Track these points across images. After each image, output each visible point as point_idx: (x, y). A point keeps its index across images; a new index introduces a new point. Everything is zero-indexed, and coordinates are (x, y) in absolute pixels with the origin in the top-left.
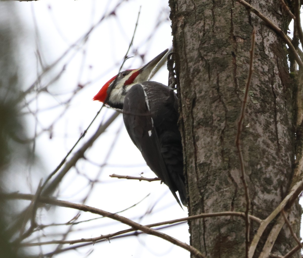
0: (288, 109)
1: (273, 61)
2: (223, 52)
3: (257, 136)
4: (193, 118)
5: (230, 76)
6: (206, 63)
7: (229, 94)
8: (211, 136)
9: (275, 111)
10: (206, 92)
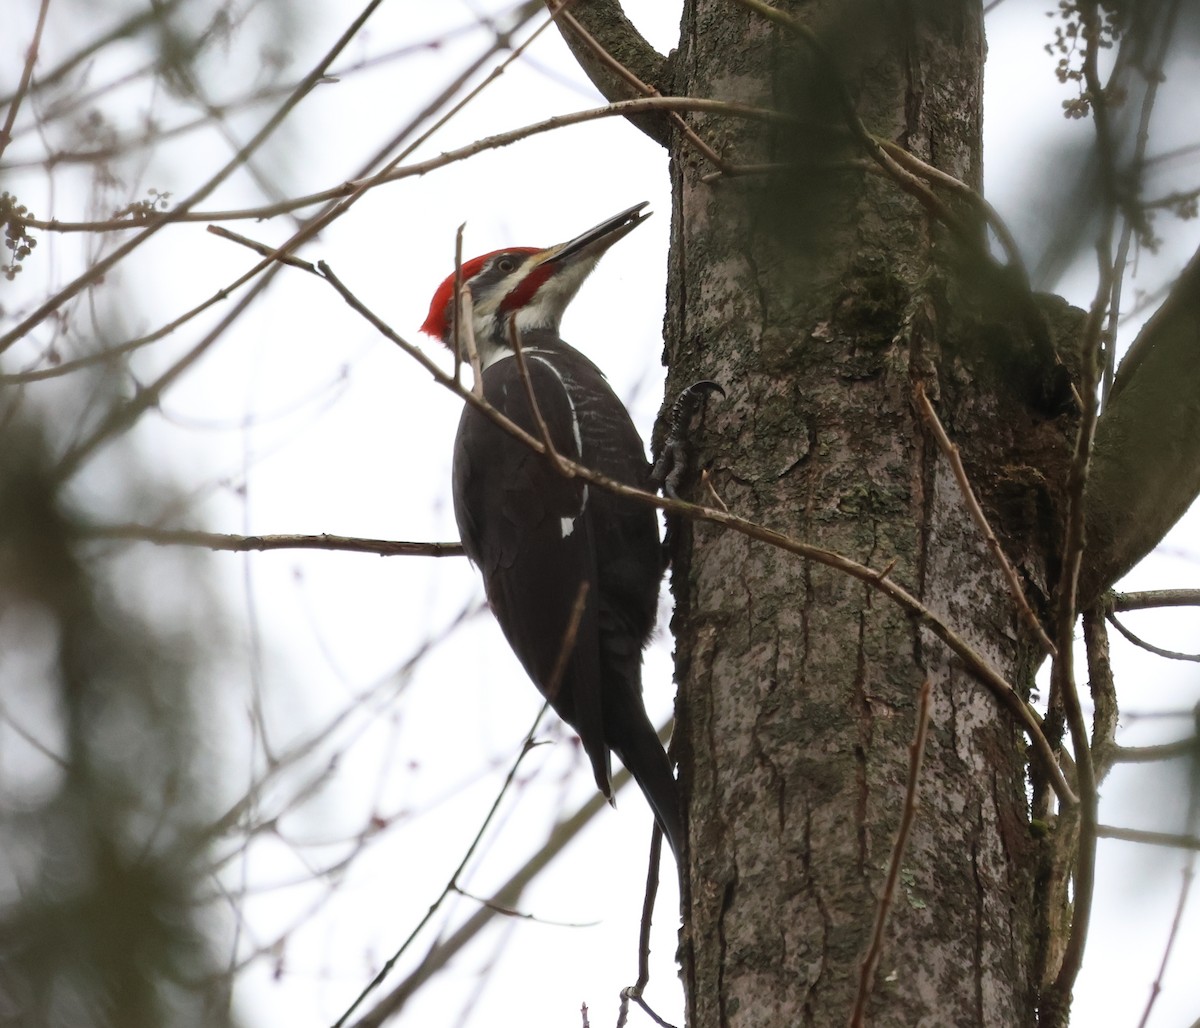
0: (1018, 932)
1: (982, 783)
2: (828, 745)
3: (918, 1010)
4: (724, 943)
5: (846, 819)
6: (775, 775)
7: (838, 874)
8: (776, 1002)
9: (979, 937)
10: (768, 864)
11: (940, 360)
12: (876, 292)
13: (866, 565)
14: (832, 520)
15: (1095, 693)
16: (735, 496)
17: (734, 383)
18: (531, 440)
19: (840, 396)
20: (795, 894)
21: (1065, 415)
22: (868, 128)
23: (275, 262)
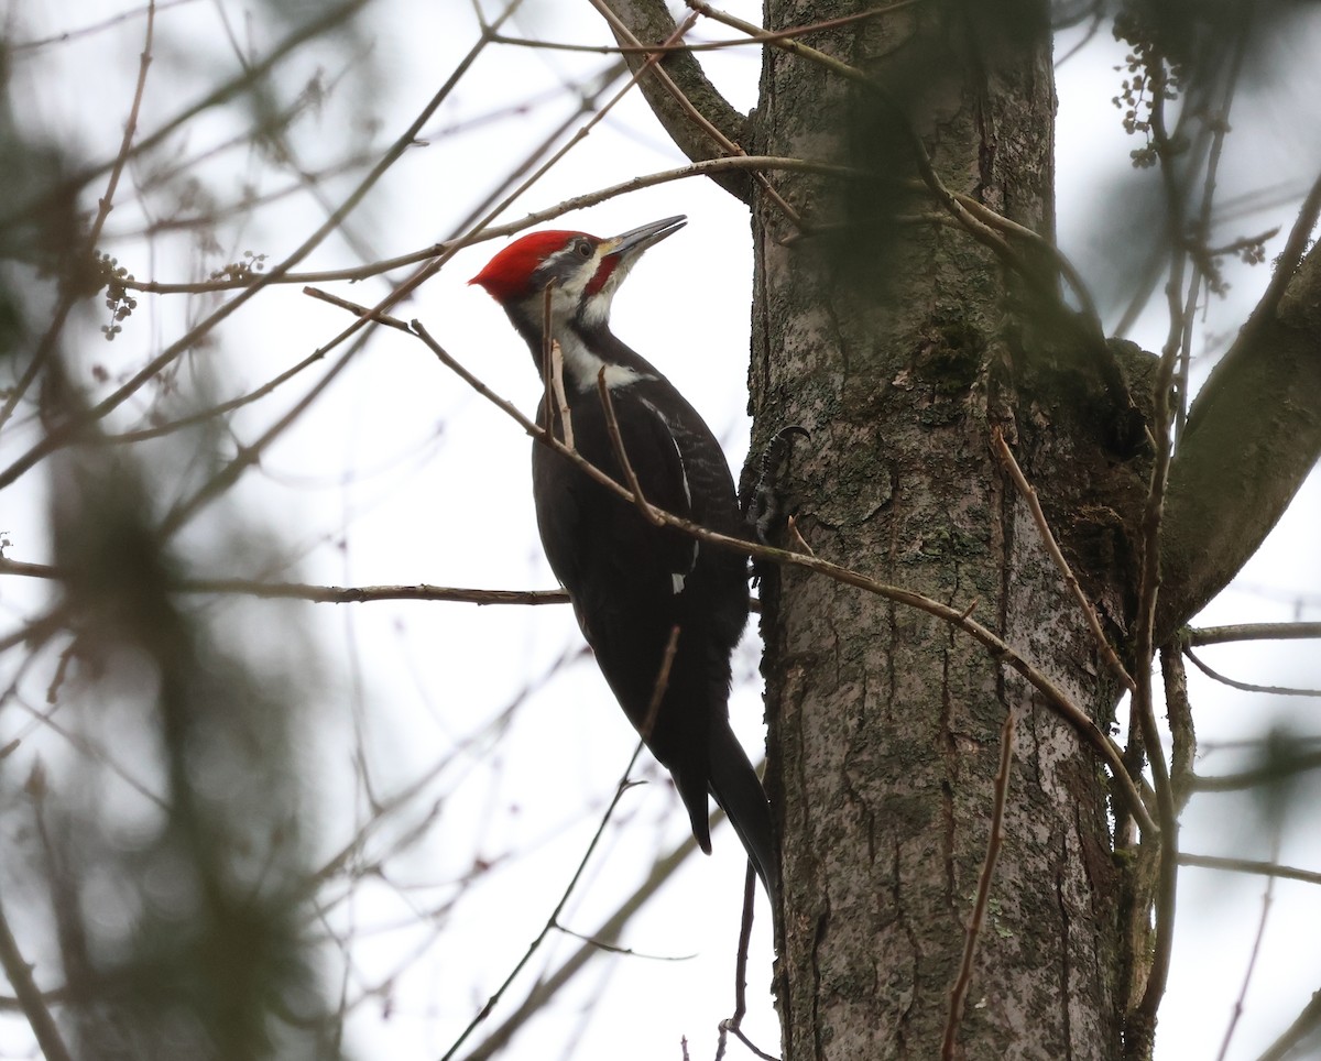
0: (1104, 959)
1: (1065, 815)
2: (916, 781)
3: (1006, 1036)
4: (817, 975)
5: (934, 852)
6: (864, 811)
7: (927, 905)
8: (869, 1030)
9: (1066, 964)
10: (859, 897)
11: (1018, 406)
12: (954, 340)
13: (949, 605)
14: (915, 562)
15: (1172, 726)
16: (820, 540)
17: (818, 431)
18: (622, 490)
19: (921, 442)
20: (886, 925)
21: (1139, 456)
22: (944, 182)
23: (370, 322)
